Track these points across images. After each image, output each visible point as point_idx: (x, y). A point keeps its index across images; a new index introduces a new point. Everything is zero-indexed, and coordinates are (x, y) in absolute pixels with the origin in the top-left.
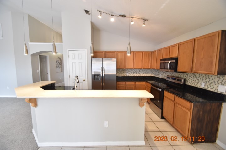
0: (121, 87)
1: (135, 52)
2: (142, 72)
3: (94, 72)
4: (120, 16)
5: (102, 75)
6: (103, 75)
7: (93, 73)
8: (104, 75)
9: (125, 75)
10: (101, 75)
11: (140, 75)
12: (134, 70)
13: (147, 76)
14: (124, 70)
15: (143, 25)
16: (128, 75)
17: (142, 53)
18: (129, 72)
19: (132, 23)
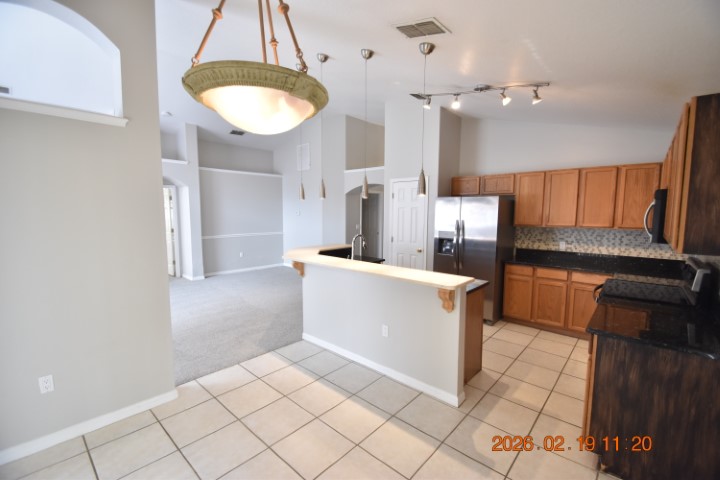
0: (519, 280)
1: (584, 172)
2: (625, 240)
3: (440, 232)
4: (477, 89)
5: (458, 241)
6: (460, 241)
7: (437, 236)
8: (463, 240)
9: (553, 248)
10: (455, 241)
11: (616, 252)
12: (589, 234)
13: (652, 257)
14: (548, 233)
15: (535, 102)
16: (563, 247)
17: (614, 173)
18: (570, 240)
19: (506, 101)
